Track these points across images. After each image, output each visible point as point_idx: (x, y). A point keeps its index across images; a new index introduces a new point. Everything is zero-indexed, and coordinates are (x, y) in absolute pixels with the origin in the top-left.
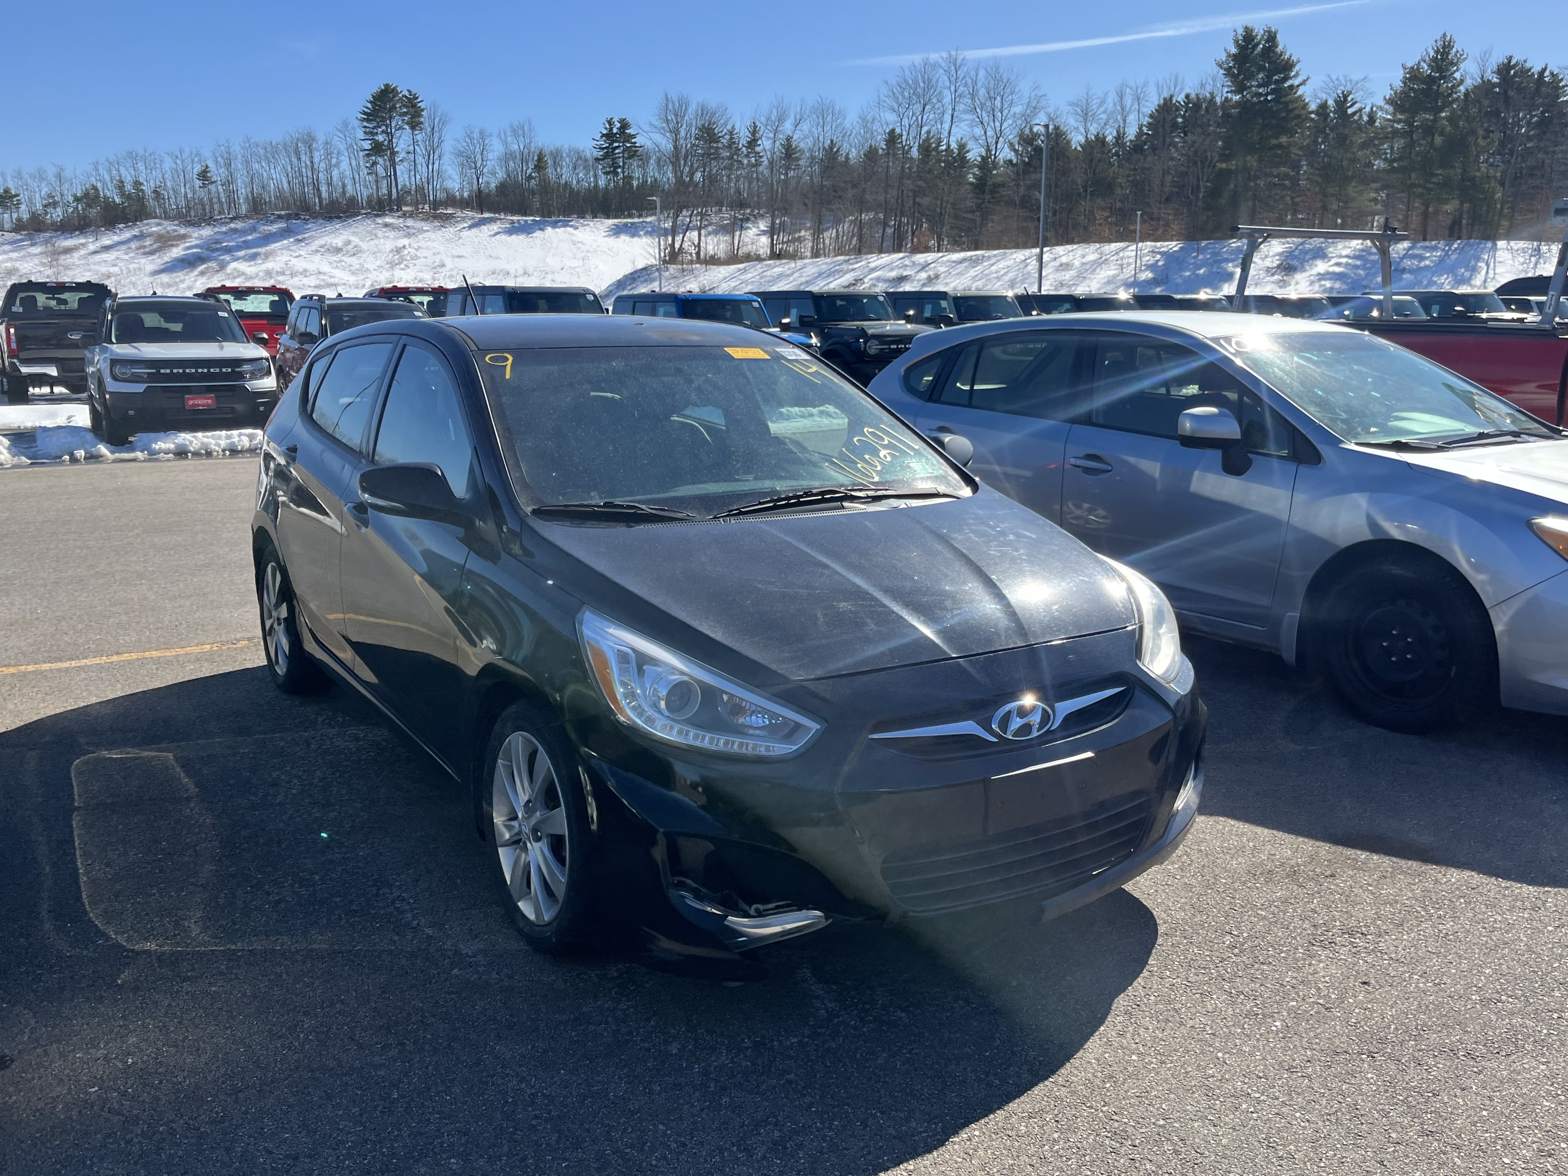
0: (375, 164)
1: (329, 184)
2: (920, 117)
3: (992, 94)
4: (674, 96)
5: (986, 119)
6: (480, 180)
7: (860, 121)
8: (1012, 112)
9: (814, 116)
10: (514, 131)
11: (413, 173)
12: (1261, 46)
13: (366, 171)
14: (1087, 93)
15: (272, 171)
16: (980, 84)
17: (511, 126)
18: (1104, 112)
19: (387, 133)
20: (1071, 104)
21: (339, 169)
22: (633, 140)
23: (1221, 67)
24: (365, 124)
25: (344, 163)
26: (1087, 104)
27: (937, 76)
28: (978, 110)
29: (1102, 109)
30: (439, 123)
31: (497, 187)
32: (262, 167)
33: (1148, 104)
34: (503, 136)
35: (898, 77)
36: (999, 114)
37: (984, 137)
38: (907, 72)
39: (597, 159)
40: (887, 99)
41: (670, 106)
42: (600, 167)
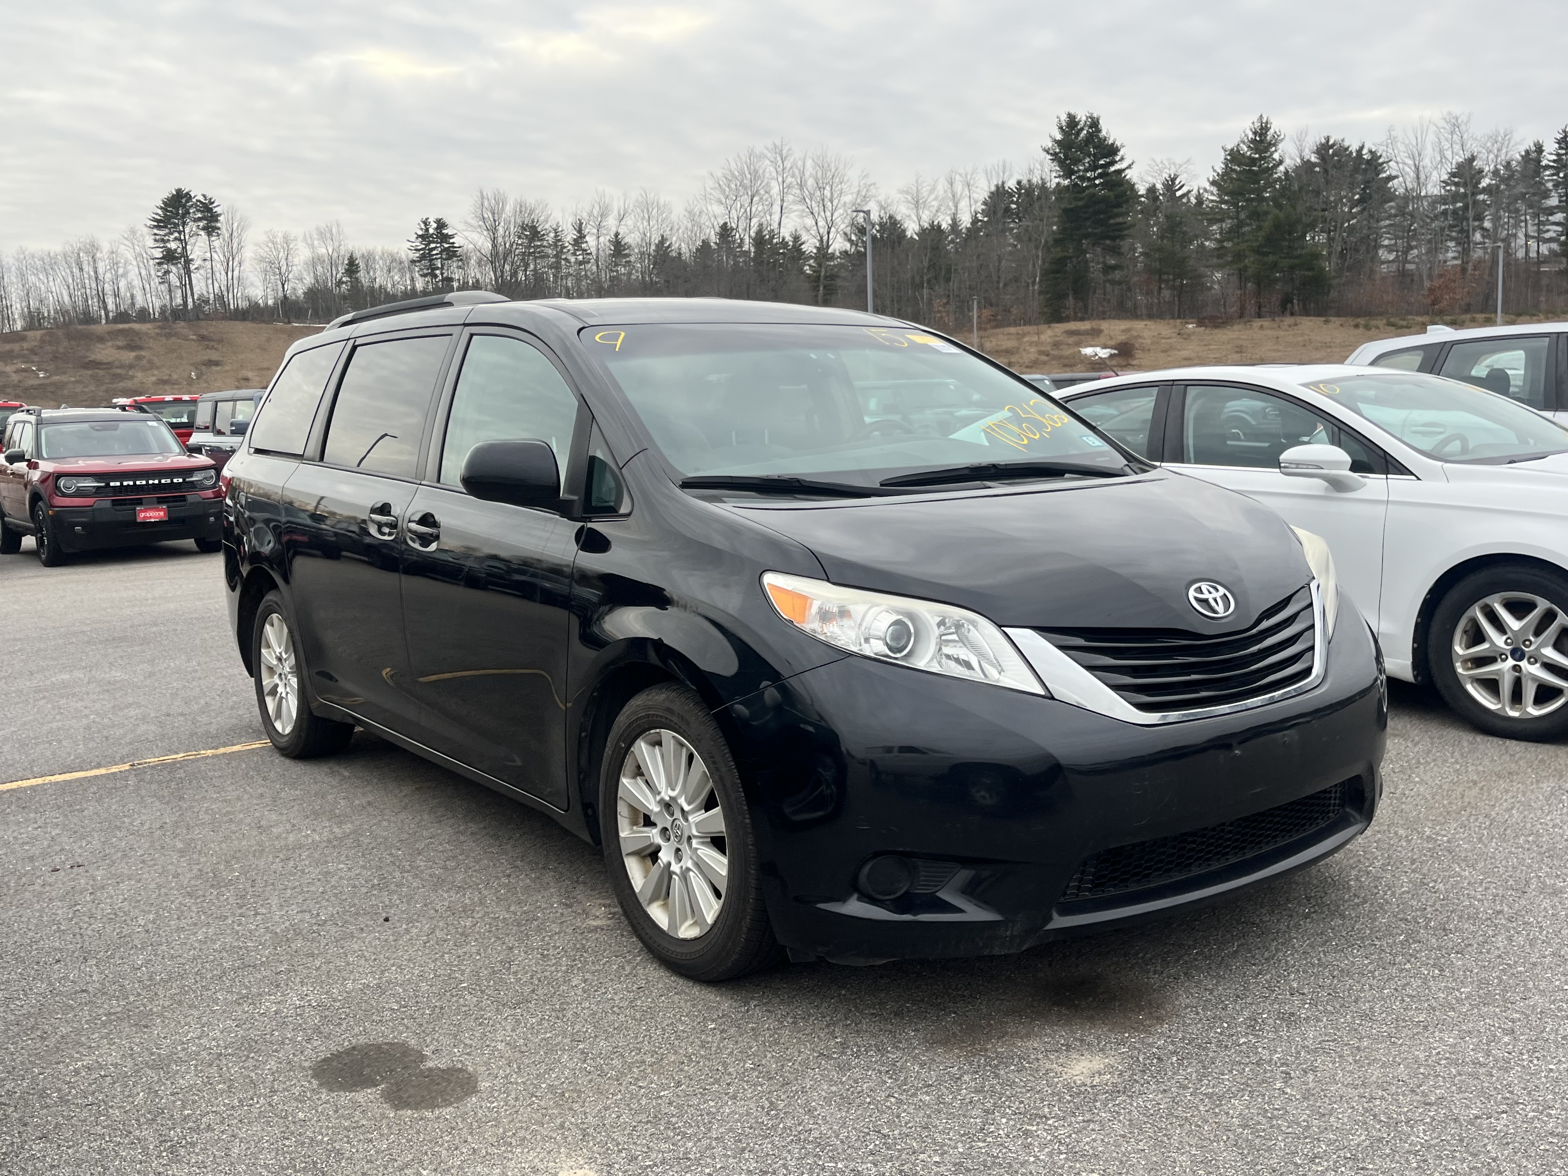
0: (167, 272)
1: (116, 295)
2: (748, 209)
3: (821, 185)
4: (489, 192)
5: (816, 210)
6: (286, 287)
7: (687, 214)
8: (842, 202)
9: (639, 210)
10: (322, 235)
11: (210, 281)
12: (1085, 132)
13: (157, 280)
14: (917, 181)
15: (51, 283)
16: (807, 174)
17: (317, 229)
18: (935, 199)
19: (180, 240)
20: (901, 192)
21: (127, 279)
22: (451, 241)
23: (1048, 153)
24: (156, 231)
25: (133, 272)
26: (918, 191)
27: (763, 166)
28: (807, 200)
29: (932, 197)
30: (237, 228)
31: (305, 293)
32: (39, 279)
33: (978, 190)
34: (309, 240)
35: (724, 169)
36: (829, 204)
37: (815, 228)
38: (733, 165)
39: (413, 262)
40: (713, 191)
41: (486, 203)
42: (417, 269)
